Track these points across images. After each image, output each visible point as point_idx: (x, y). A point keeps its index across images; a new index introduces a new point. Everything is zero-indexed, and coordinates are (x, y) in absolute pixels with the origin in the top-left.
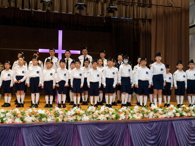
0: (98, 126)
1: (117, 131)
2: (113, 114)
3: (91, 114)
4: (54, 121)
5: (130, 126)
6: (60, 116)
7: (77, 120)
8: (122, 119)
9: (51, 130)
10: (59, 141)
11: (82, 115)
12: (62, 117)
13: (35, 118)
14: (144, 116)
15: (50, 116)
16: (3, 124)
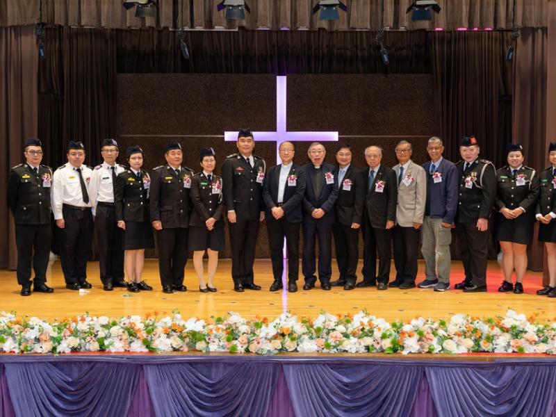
0: (340, 368)
1: (393, 386)
2: (384, 337)
3: (324, 336)
4: (226, 350)
5: (432, 373)
6: (240, 339)
7: (286, 351)
8: (410, 352)
9: (217, 375)
10: (237, 403)
11: (299, 337)
12: (246, 341)
13: (179, 341)
14: (479, 345)
15: (215, 336)
16: (103, 354)
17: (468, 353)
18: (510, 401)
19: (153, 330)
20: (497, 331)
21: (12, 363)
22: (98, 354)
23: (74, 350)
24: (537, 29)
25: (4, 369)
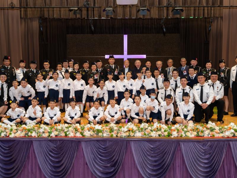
0: (150, 142)
1: (168, 149)
2: (165, 131)
3: (144, 131)
4: (109, 136)
5: (182, 144)
6: (114, 132)
7: (130, 136)
8: (174, 137)
9: (108, 144)
10: (114, 154)
11: (135, 131)
12: (116, 133)
13: (93, 133)
14: (199, 134)
15: (106, 131)
16: (67, 137)
17: (195, 137)
18: (210, 154)
19: (84, 129)
20: (205, 129)
21: (35, 140)
22: (65, 137)
23: (56, 136)
24: (219, 17)
25: (32, 142)
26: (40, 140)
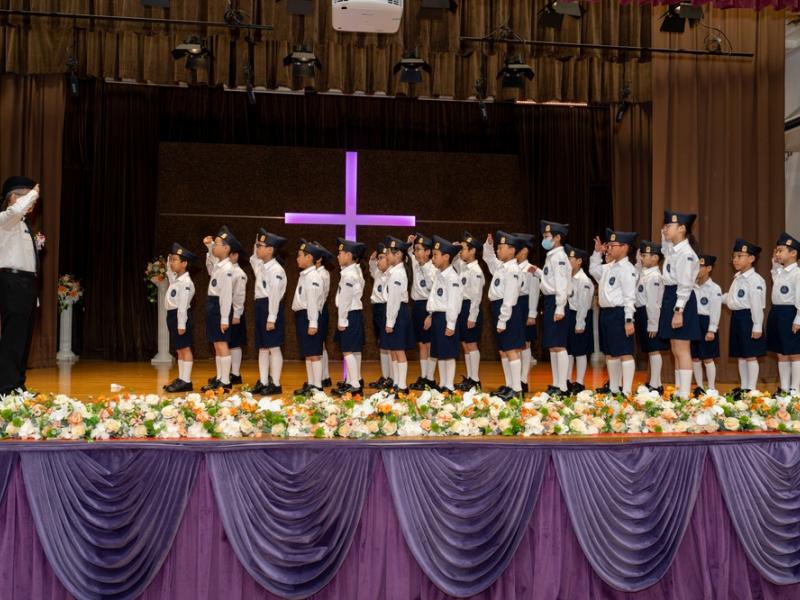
0: (451, 454)
1: (515, 474)
2: (502, 416)
3: (430, 416)
4: (310, 435)
5: (559, 458)
6: (327, 421)
7: (384, 435)
8: (534, 434)
9: (300, 464)
10: (325, 499)
11: (400, 418)
12: (335, 422)
13: (250, 425)
14: (609, 426)
15: (297, 418)
16: (151, 440)
17: (599, 434)
19: (217, 411)
20: (630, 408)
21: (31, 452)
22: (146, 440)
23: (113, 435)
25: (19, 459)
26: (50, 451)
